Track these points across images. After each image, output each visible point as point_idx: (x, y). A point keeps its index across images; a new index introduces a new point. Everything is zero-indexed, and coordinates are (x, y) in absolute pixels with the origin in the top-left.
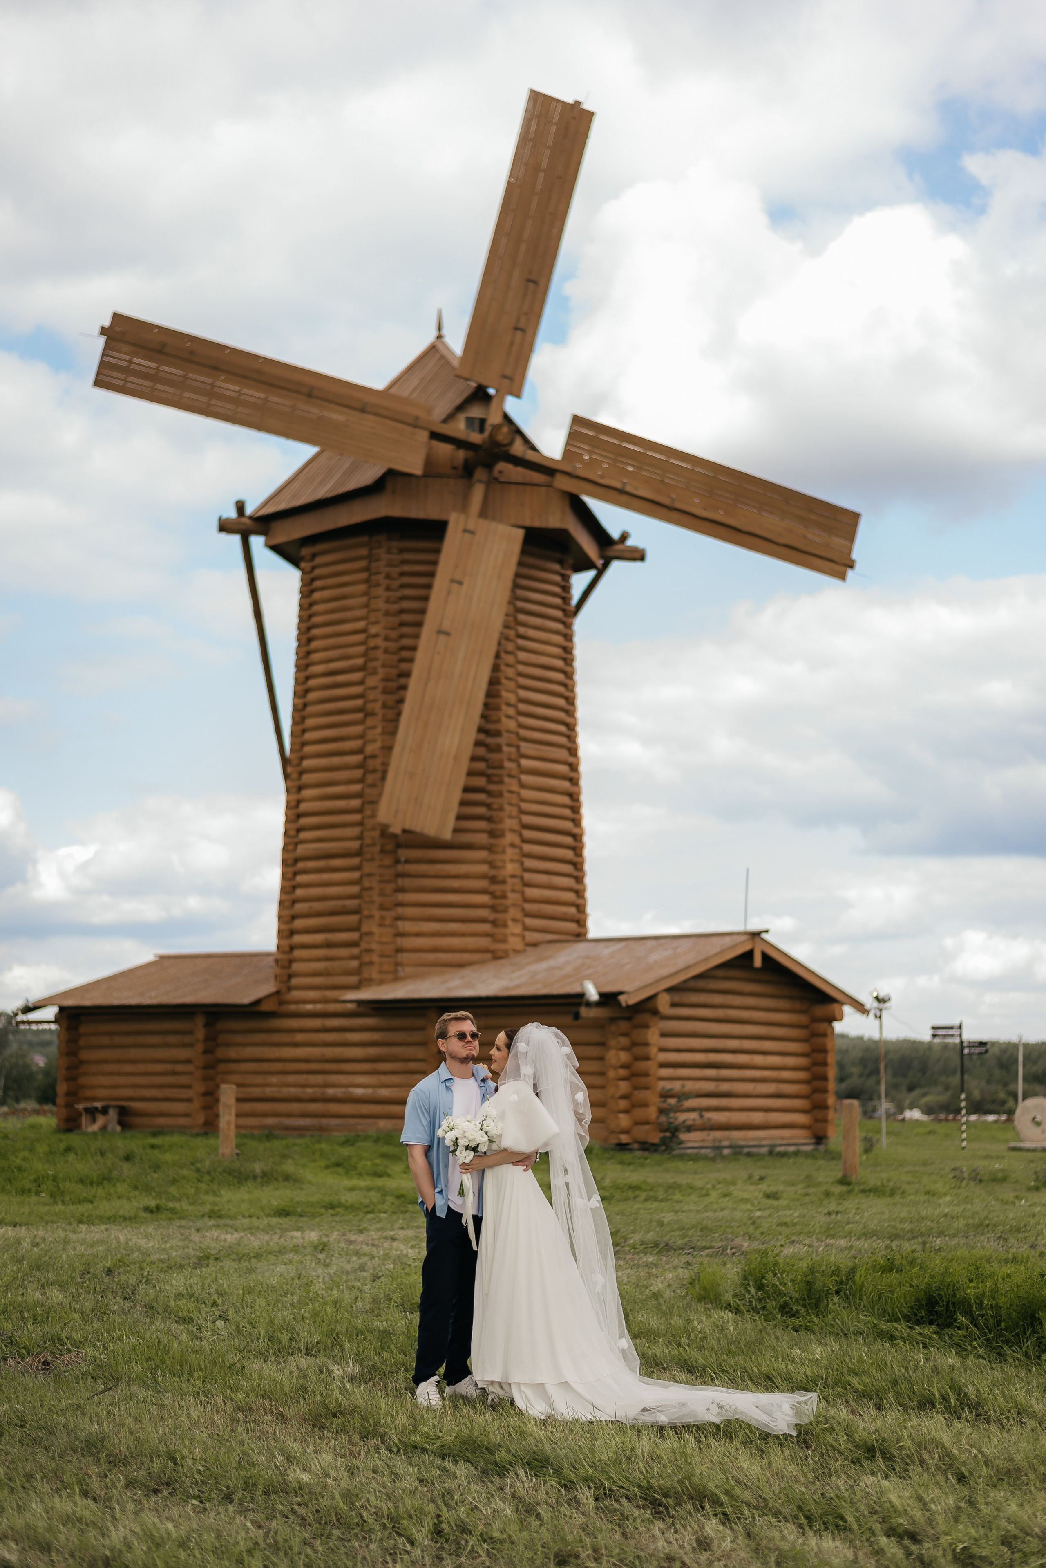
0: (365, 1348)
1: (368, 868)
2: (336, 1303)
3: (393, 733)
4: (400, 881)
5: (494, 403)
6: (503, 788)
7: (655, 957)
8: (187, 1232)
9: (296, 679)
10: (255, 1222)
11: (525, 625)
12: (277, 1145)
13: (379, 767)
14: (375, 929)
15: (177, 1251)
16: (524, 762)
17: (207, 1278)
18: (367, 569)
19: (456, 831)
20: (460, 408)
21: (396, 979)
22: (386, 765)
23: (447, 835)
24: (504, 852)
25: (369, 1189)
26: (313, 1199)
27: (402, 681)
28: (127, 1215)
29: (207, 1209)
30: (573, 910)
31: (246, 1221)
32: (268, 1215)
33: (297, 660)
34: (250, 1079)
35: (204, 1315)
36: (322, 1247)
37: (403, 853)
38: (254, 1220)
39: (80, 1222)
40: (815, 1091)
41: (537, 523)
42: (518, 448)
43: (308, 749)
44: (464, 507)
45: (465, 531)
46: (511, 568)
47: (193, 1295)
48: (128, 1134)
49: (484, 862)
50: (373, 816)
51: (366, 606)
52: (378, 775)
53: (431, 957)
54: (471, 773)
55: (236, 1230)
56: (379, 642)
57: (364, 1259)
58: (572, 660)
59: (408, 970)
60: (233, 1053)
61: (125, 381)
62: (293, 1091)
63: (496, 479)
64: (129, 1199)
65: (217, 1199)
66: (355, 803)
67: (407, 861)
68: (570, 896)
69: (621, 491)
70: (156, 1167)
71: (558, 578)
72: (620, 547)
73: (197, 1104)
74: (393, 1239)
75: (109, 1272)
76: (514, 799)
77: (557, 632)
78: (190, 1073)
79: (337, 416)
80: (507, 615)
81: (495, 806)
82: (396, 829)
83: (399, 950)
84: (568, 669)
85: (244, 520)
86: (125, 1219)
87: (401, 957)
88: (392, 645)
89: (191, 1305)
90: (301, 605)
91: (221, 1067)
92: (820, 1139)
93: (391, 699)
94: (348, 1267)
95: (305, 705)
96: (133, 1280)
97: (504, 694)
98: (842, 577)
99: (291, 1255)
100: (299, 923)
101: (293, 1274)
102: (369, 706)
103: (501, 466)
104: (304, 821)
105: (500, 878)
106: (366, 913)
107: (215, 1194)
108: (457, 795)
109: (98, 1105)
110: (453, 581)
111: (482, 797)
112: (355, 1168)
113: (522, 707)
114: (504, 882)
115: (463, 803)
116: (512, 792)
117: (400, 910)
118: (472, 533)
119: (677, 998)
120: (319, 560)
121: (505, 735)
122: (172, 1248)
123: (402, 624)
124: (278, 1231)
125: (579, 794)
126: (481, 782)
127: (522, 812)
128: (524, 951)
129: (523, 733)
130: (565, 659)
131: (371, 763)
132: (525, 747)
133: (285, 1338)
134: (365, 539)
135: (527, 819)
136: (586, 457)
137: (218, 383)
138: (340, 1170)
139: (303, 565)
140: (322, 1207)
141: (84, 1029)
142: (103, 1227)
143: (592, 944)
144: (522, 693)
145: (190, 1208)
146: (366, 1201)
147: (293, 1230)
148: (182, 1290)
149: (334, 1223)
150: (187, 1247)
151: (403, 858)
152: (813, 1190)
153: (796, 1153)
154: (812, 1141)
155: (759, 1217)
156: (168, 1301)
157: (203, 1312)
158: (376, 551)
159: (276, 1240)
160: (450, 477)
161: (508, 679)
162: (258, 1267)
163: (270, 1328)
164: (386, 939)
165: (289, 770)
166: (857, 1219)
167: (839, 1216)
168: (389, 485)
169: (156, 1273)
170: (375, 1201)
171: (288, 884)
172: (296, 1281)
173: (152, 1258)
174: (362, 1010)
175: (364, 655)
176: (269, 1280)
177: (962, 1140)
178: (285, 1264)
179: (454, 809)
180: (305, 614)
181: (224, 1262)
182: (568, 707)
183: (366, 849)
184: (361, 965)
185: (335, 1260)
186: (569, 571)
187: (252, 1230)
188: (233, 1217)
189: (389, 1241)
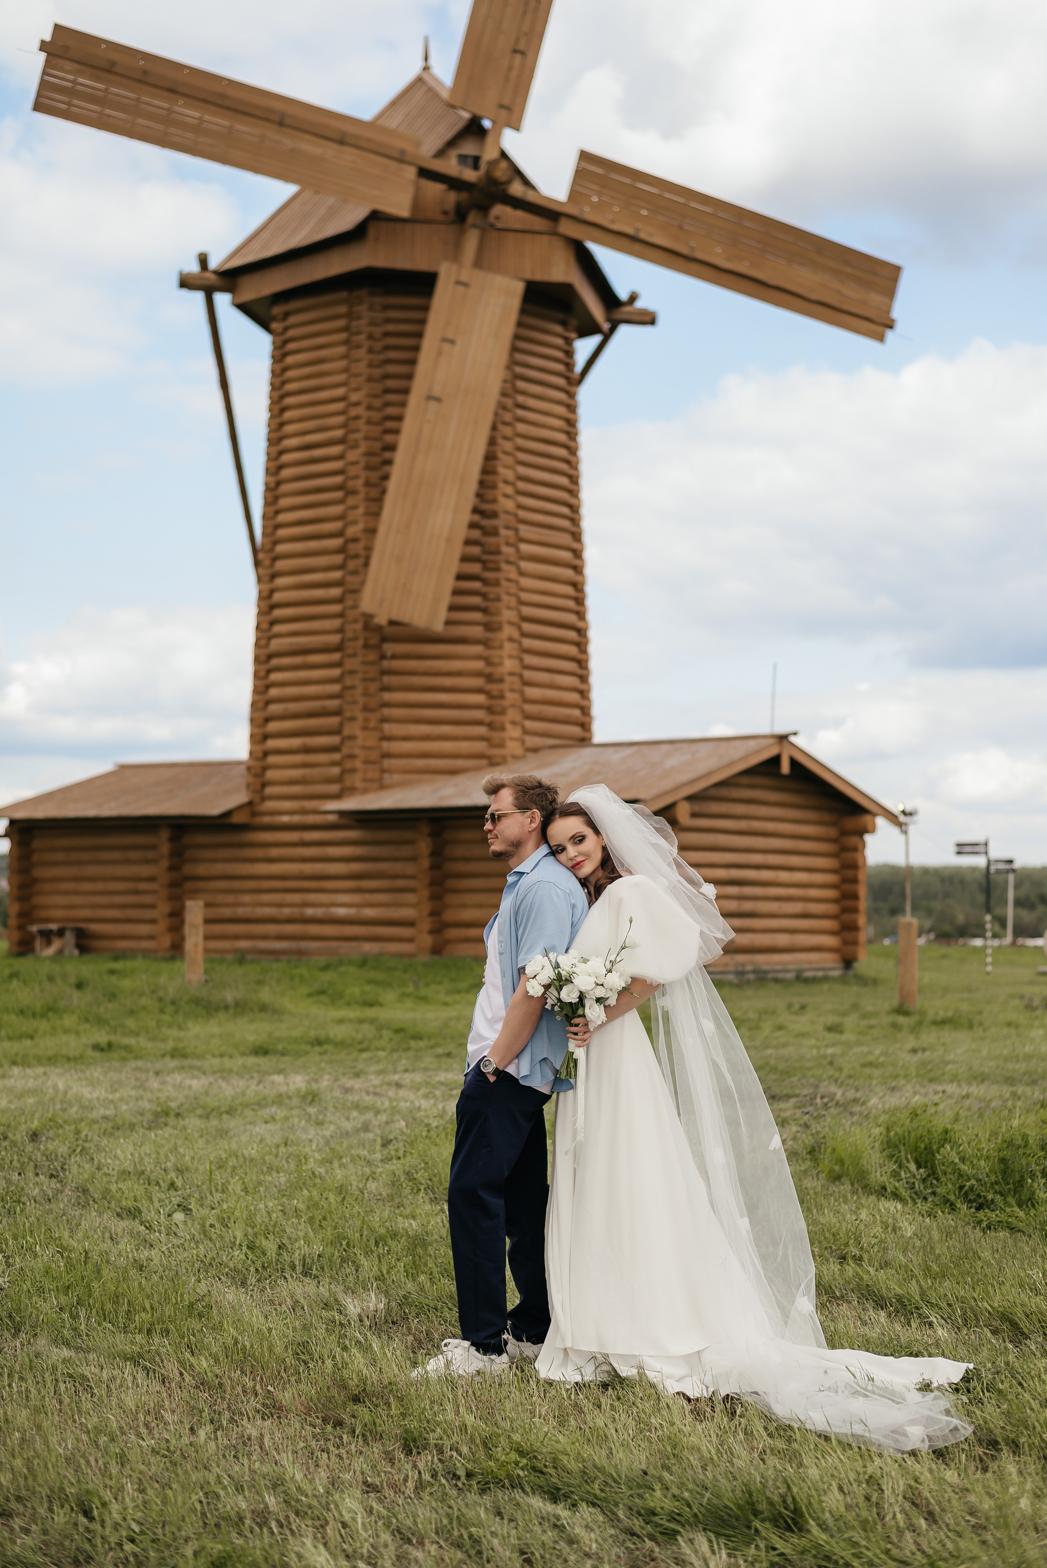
0: (390, 1268)
1: (350, 664)
2: (341, 1190)
3: (376, 514)
4: (386, 679)
5: (490, 139)
6: (500, 575)
7: (671, 762)
8: (143, 1076)
9: (268, 454)
10: (228, 1063)
11: (524, 393)
12: (250, 970)
13: (362, 553)
14: (358, 732)
15: (127, 1104)
16: (524, 548)
17: (163, 1146)
18: (346, 329)
19: (448, 623)
20: (452, 143)
21: (382, 787)
22: (369, 549)
23: (439, 627)
24: (501, 647)
25: (361, 1021)
26: (297, 1033)
27: (387, 455)
28: (71, 1054)
29: (170, 1044)
30: (576, 713)
31: (216, 1061)
32: (243, 1054)
33: (269, 432)
34: (221, 898)
35: (157, 1204)
36: (312, 1097)
37: (390, 648)
38: (226, 1060)
39: (14, 1063)
40: (845, 910)
41: (539, 276)
42: (516, 189)
43: (282, 533)
44: (455, 254)
45: (458, 283)
46: (509, 329)
47: (143, 1172)
48: (86, 957)
49: (479, 657)
50: (355, 607)
51: (346, 370)
52: (361, 561)
53: (421, 763)
54: (464, 559)
55: (204, 1073)
56: (360, 411)
57: (369, 1115)
58: (576, 434)
59: (396, 777)
60: (201, 870)
61: (69, 104)
62: (268, 911)
63: (492, 226)
64: (77, 1033)
65: (182, 1034)
66: (335, 592)
67: (394, 657)
68: (574, 697)
69: (633, 239)
70: (113, 996)
71: (560, 342)
72: (627, 309)
73: (162, 925)
74: (398, 1086)
75: (34, 1136)
76: (513, 589)
77: (559, 403)
78: (154, 892)
79: (312, 147)
80: (505, 381)
81: (492, 596)
82: (381, 619)
83: (387, 755)
84: (571, 444)
85: (208, 275)
86: (69, 1059)
87: (387, 763)
88: (376, 416)
89: (139, 1190)
90: (273, 372)
91: (189, 885)
92: (848, 963)
93: (374, 476)
94: (348, 1126)
95: (278, 484)
96: (63, 1150)
97: (501, 470)
98: (881, 338)
99: (274, 1109)
100: (273, 726)
101: (277, 1139)
102: (351, 484)
103: (499, 210)
104: (278, 613)
105: (497, 676)
106: (348, 714)
107: (180, 1028)
108: (450, 583)
109: (54, 927)
110: (445, 340)
111: (476, 585)
112: (341, 996)
113: (522, 485)
114: (501, 680)
115: (456, 592)
116: (509, 580)
117: (386, 711)
118: (466, 285)
119: (698, 807)
120: (292, 320)
121: (503, 516)
122: (121, 1099)
123: (387, 391)
124: (256, 1075)
125: (583, 584)
126: (475, 568)
127: (522, 603)
128: (524, 757)
129: (522, 514)
130: (568, 433)
131: (353, 548)
132: (525, 531)
133: (270, 1246)
134: (344, 294)
135: (527, 611)
136: (595, 199)
137: (176, 108)
138: (324, 998)
139: (274, 326)
140: (307, 1043)
141: (36, 844)
142: (40, 1070)
143: (599, 750)
144: (522, 470)
145: (149, 1045)
146: (360, 1036)
147: (274, 1073)
148: (128, 1166)
149: (323, 1065)
150: (142, 1098)
151: (389, 653)
152: (873, 1022)
153: (826, 979)
154: (841, 965)
155: (832, 1055)
156: (109, 1182)
157: (155, 1200)
158: (356, 309)
159: (253, 1087)
160: (438, 222)
161: (506, 453)
162: (231, 1127)
163: (249, 1229)
164: (370, 743)
165: (261, 556)
166: (951, 1057)
167: (928, 1053)
168: (372, 231)
169: (96, 1138)
170: (370, 1036)
171: (261, 683)
172: (282, 1149)
173: (95, 1115)
174: (344, 821)
175: (344, 426)
176: (246, 1149)
177: (986, 964)
178: (266, 1122)
179: (446, 599)
180: (278, 381)
181: (187, 1120)
182: (572, 487)
183: (348, 644)
184: (343, 772)
185: (330, 1116)
186: (573, 335)
187: (224, 1073)
188: (201, 1057)
189: (394, 1088)
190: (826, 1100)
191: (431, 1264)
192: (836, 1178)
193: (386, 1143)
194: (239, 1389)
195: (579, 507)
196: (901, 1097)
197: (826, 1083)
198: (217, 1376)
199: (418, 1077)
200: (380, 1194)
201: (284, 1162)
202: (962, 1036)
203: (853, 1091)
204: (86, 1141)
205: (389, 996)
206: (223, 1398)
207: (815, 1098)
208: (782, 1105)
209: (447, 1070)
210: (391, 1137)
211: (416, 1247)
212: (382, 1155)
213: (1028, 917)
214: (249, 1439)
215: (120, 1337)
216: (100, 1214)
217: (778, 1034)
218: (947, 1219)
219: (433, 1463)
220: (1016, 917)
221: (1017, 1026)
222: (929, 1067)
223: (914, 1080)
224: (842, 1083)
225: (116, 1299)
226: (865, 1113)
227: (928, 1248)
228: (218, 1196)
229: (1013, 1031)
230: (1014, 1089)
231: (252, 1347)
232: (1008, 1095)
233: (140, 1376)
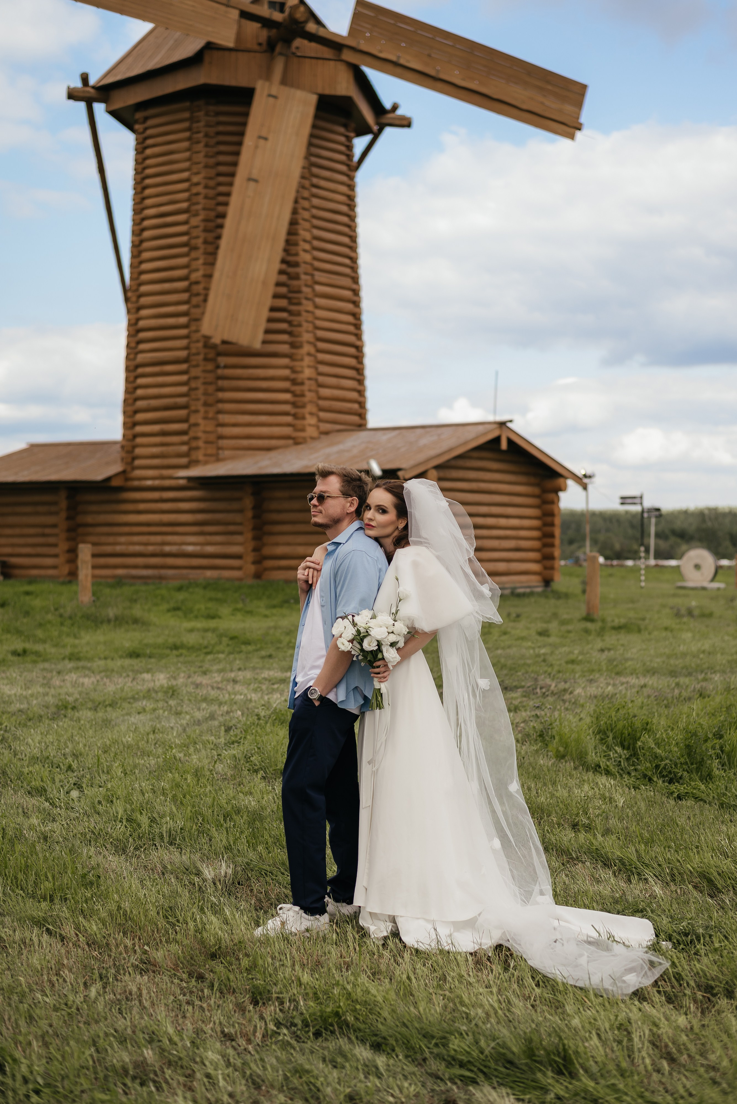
1: (194, 372)
3: (213, 264)
4: (220, 383)
6: (301, 308)
7: (423, 442)
8: (49, 675)
9: (133, 220)
10: (110, 663)
11: (317, 176)
12: (127, 590)
13: (202, 292)
14: (201, 421)
15: (37, 698)
16: (318, 288)
17: (63, 736)
18: (189, 129)
19: (264, 342)
21: (218, 460)
22: (207, 289)
23: (257, 345)
24: (302, 360)
25: (206, 630)
26: (160, 640)
27: (219, 221)
29: (68, 651)
30: (356, 406)
31: (102, 663)
32: (121, 657)
33: (134, 205)
34: (104, 539)
35: (58, 784)
36: (172, 692)
37: (223, 360)
38: (109, 662)
40: (545, 545)
41: (327, 92)
42: (311, 27)
43: (144, 277)
44: (268, 76)
45: (270, 96)
46: (306, 130)
47: (48, 758)
48: (8, 582)
49: (286, 367)
50: (197, 331)
51: (189, 159)
52: (201, 298)
53: (245, 443)
54: (276, 296)
55: (93, 672)
56: (199, 189)
57: (214, 707)
58: (355, 206)
59: (227, 453)
60: (89, 519)
62: (138, 548)
63: (294, 54)
65: (77, 641)
66: (183, 320)
67: (226, 367)
68: (354, 395)
69: (396, 64)
70: (27, 614)
71: (342, 139)
72: (391, 115)
73: (63, 559)
74: (235, 681)
76: (310, 318)
77: (342, 183)
78: (56, 535)
80: (304, 168)
81: (295, 323)
82: (216, 340)
83: (221, 437)
84: (351, 213)
85: (88, 89)
87: (222, 443)
88: (211, 193)
89: (45, 772)
90: (136, 160)
91: (81, 530)
92: (547, 582)
93: (210, 236)
94: (198, 715)
95: (141, 242)
97: (302, 232)
98: (572, 137)
99: (144, 703)
100: (140, 417)
101: (148, 729)
102: (193, 242)
103: (298, 42)
104: (142, 335)
105: (299, 381)
106: (193, 408)
107: (75, 637)
108: (265, 314)
110: (260, 137)
111: (284, 315)
112: (191, 611)
113: (316, 243)
114: (302, 384)
115: (270, 320)
116: (307, 311)
117: (220, 406)
118: (275, 97)
119: (443, 473)
120: (150, 122)
121: (303, 266)
122: (32, 695)
123: (219, 174)
124: (130, 674)
125: (360, 314)
126: (283, 303)
127: (317, 328)
128: (319, 438)
129: (317, 264)
130: (349, 205)
131: (196, 288)
132: (319, 276)
133: (144, 820)
134: (188, 104)
135: (320, 334)
136: (368, 34)
138: (180, 613)
139: (137, 127)
140: (167, 648)
143: (372, 433)
144: (317, 232)
145: (53, 650)
146: (205, 642)
147: (144, 672)
148: (36, 751)
149: (179, 665)
150: (47, 694)
151: (222, 364)
152: (570, 627)
153: (531, 594)
154: (542, 584)
155: (544, 654)
156: (22, 766)
157: (57, 780)
158: (196, 114)
159: (129, 684)
160: (255, 52)
161: (305, 220)
162: (113, 718)
163: (128, 806)
164: (209, 428)
165: (129, 294)
166: (629, 655)
167: (612, 652)
168: (207, 58)
169: (13, 728)
170: (213, 642)
171: (131, 386)
172: (152, 736)
173: (13, 708)
174: (191, 484)
175: (188, 200)
176: (125, 737)
177: (641, 581)
178: (139, 713)
179: (263, 325)
180: (140, 167)
181: (81, 713)
182: (352, 244)
183: (193, 358)
184: (191, 449)
185: (186, 708)
186: (352, 134)
187: (108, 673)
188: (90, 659)
189: (231, 684)
190: (544, 690)
191: (266, 836)
192: (561, 757)
193: (228, 730)
194: (121, 948)
195: (357, 259)
196: (597, 688)
197: (543, 676)
198: (104, 937)
199: (248, 675)
200: (226, 774)
201: (153, 747)
202: (634, 638)
203: (563, 683)
204: (6, 731)
205: (225, 610)
206: (110, 956)
207: (536, 688)
208: (514, 695)
209: (269, 669)
210: (231, 724)
211: (254, 821)
212: (225, 739)
213: (664, 545)
214: (131, 994)
215: (30, 902)
216: (16, 792)
217: (504, 638)
218: (646, 791)
219: (275, 1014)
220: (656, 545)
221: (672, 631)
222: (615, 663)
223: (605, 674)
224: (554, 676)
225: (27, 868)
226: (573, 700)
227: (638, 817)
228: (104, 777)
229: (669, 634)
230: (677, 680)
231: (131, 912)
232: (673, 685)
233: (45, 937)
